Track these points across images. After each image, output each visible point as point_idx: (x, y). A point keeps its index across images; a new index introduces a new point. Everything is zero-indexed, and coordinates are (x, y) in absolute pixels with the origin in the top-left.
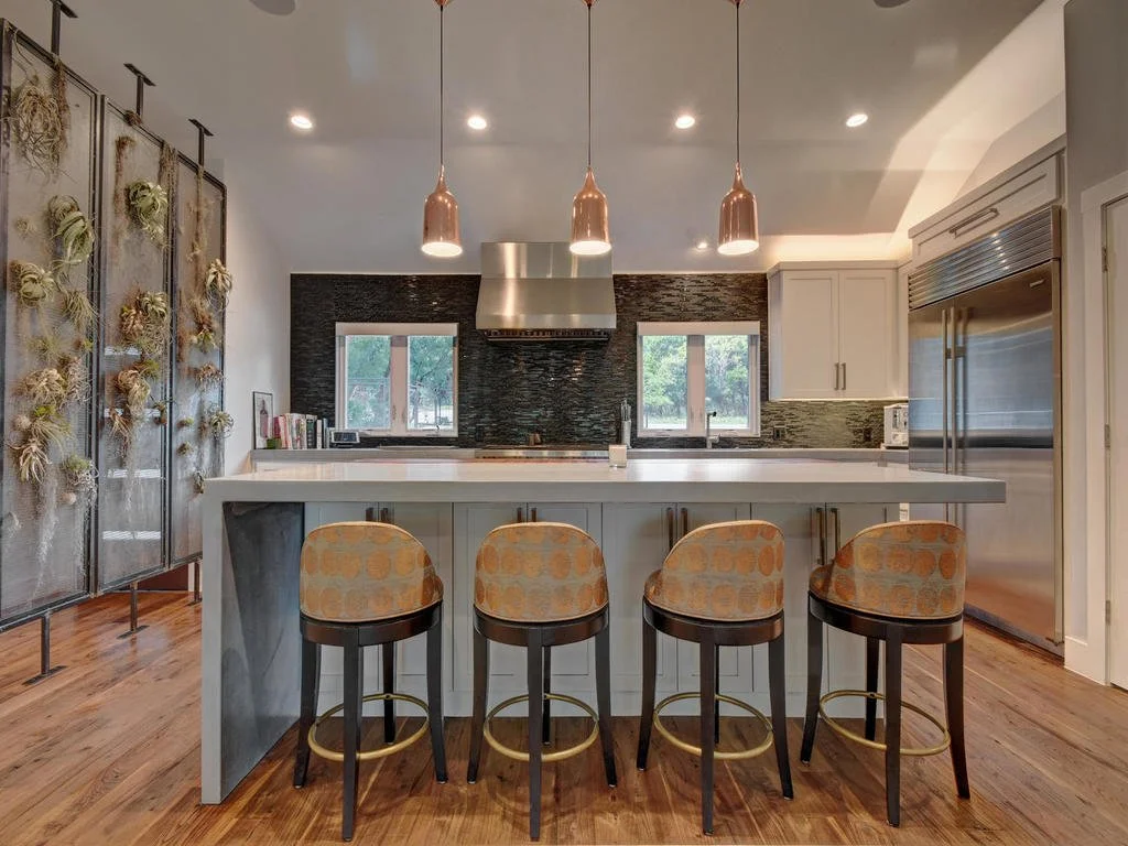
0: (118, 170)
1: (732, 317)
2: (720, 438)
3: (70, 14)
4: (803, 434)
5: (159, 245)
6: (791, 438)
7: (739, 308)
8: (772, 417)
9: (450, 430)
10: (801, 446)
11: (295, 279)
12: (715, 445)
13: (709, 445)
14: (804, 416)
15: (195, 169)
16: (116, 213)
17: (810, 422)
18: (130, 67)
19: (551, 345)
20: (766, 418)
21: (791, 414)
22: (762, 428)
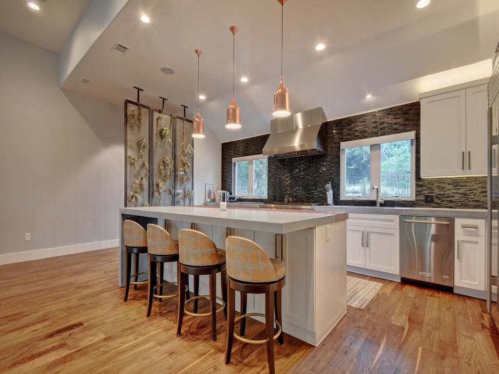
0: (157, 126)
1: (396, 131)
2: (385, 201)
3: (142, 90)
4: (448, 199)
5: (170, 144)
6: (439, 202)
7: (401, 125)
8: (424, 188)
9: (265, 196)
10: (447, 207)
11: (223, 144)
12: (381, 205)
13: (378, 205)
14: (450, 187)
15: (182, 119)
16: (157, 138)
17: (455, 191)
18: (160, 97)
19: (301, 159)
20: (419, 189)
21: (439, 186)
22: (417, 195)
